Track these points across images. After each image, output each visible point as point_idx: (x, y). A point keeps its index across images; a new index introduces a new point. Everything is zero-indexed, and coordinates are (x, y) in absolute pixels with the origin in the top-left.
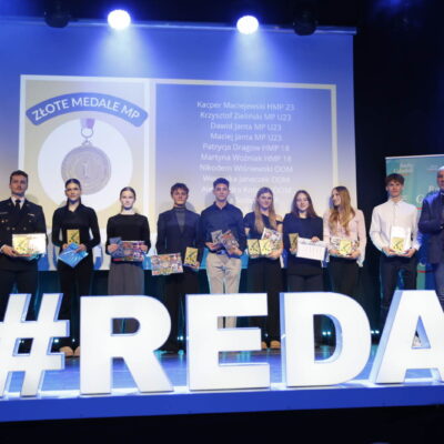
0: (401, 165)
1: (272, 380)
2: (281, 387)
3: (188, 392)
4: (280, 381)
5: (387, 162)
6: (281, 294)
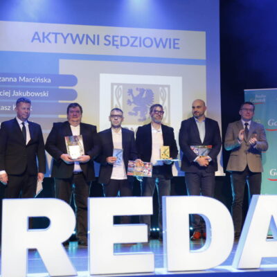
0: (256, 96)
1: (156, 266)
3: (89, 276)
4: (162, 266)
5: (245, 93)
6: (163, 197)
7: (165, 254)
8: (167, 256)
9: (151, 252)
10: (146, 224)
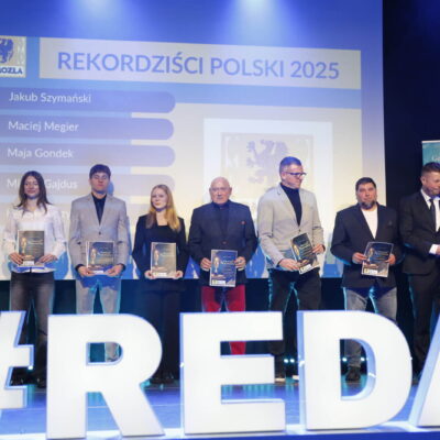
1: (288, 421)
2: (299, 429)
3: (183, 437)
4: (297, 421)
6: (299, 312)
7: (301, 401)
8: (305, 404)
9: (280, 400)
10: (272, 354)
